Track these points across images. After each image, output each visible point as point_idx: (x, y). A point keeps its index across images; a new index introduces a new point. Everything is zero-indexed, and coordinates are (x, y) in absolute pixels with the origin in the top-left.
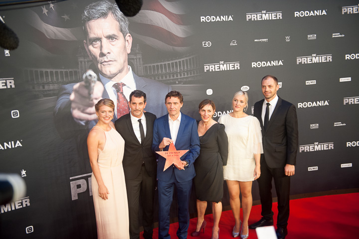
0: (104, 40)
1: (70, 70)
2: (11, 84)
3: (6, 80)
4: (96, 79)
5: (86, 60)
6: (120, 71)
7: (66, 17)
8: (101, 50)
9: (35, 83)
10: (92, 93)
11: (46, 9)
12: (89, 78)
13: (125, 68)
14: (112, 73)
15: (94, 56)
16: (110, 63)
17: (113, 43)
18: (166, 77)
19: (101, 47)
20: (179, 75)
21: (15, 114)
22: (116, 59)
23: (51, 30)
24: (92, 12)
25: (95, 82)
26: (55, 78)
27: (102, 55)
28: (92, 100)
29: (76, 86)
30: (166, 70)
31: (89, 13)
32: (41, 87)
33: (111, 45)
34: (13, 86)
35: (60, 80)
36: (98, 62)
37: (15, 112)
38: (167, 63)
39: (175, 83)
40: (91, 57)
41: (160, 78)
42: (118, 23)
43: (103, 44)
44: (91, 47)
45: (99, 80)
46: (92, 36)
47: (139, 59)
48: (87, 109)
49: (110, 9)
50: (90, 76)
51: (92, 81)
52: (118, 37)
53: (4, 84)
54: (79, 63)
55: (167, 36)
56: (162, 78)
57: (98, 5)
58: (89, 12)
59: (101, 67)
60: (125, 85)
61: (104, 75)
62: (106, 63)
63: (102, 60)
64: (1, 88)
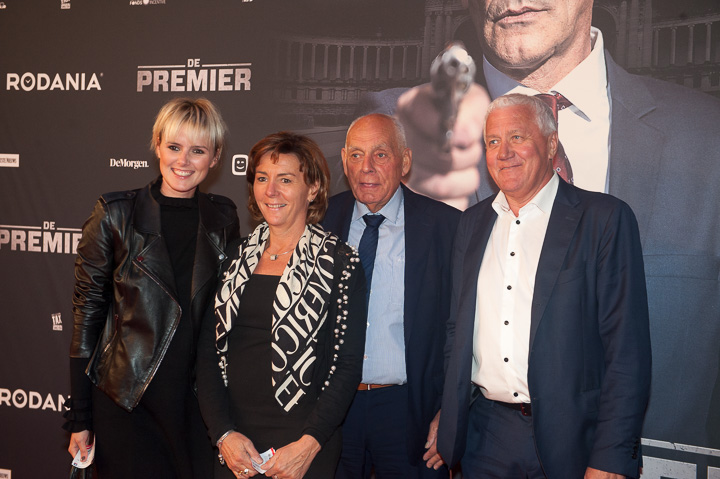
1: (397, 44)
2: (242, 81)
3: (234, 68)
4: (469, 78)
5: (449, 9)
6: (558, 50)
9: (301, 80)
10: (452, 125)
12: (450, 71)
13: (580, 40)
14: (527, 56)
16: (528, 17)
21: (240, 165)
22: (552, 3)
25: (465, 87)
26: (351, 70)
28: (448, 151)
29: (408, 97)
32: (313, 94)
34: (247, 87)
35: (364, 77)
36: (484, 16)
37: (241, 159)
45: (480, 79)
48: (427, 178)
50: (455, 63)
51: (458, 84)
53: (228, 80)
54: (428, 20)
59: (494, 34)
60: (568, 104)
61: (500, 63)
62: (511, 20)
63: (499, 9)
64: (222, 88)
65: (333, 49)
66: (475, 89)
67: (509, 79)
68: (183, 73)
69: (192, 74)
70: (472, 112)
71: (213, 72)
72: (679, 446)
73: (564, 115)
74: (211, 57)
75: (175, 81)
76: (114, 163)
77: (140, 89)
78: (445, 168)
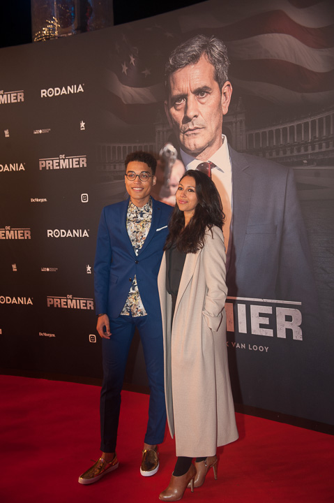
0: (191, 97)
1: (145, 144)
2: (83, 163)
3: (79, 158)
4: (175, 157)
5: (165, 129)
6: (210, 144)
7: (146, 72)
8: (185, 112)
9: (107, 161)
10: (170, 177)
11: (127, 66)
12: (167, 155)
13: (218, 140)
14: (197, 147)
15: (176, 122)
16: (197, 131)
17: (203, 101)
18: (285, 153)
19: (186, 108)
20: (310, 148)
21: (85, 198)
22: (206, 125)
23: (129, 92)
24: (179, 57)
25: (173, 161)
27: (187, 120)
28: (169, 188)
30: (285, 139)
31: (175, 60)
32: (112, 167)
33: (199, 103)
34: (85, 165)
36: (179, 131)
37: (84, 196)
38: (288, 126)
39: (301, 164)
40: (171, 124)
41: (274, 153)
42: (213, 68)
43: (189, 103)
44: (173, 110)
45: (179, 157)
46: (176, 93)
47: (241, 122)
49: (203, 47)
50: (169, 151)
51: (171, 160)
52: (211, 89)
53: (77, 163)
54: (157, 134)
55: (292, 75)
56: (278, 153)
57: (188, 45)
58: (175, 58)
59: (184, 139)
60: (215, 166)
61: (187, 150)
62: (190, 132)
63: (185, 128)
64: (75, 166)
65: (119, 148)
66: (178, 162)
67: (191, 157)
68: (58, 161)
69: (62, 161)
70: (177, 171)
71: (71, 160)
72: (265, 300)
73: (214, 171)
74: (69, 154)
75: (55, 165)
76: (32, 200)
77: (41, 169)
78: (168, 195)
